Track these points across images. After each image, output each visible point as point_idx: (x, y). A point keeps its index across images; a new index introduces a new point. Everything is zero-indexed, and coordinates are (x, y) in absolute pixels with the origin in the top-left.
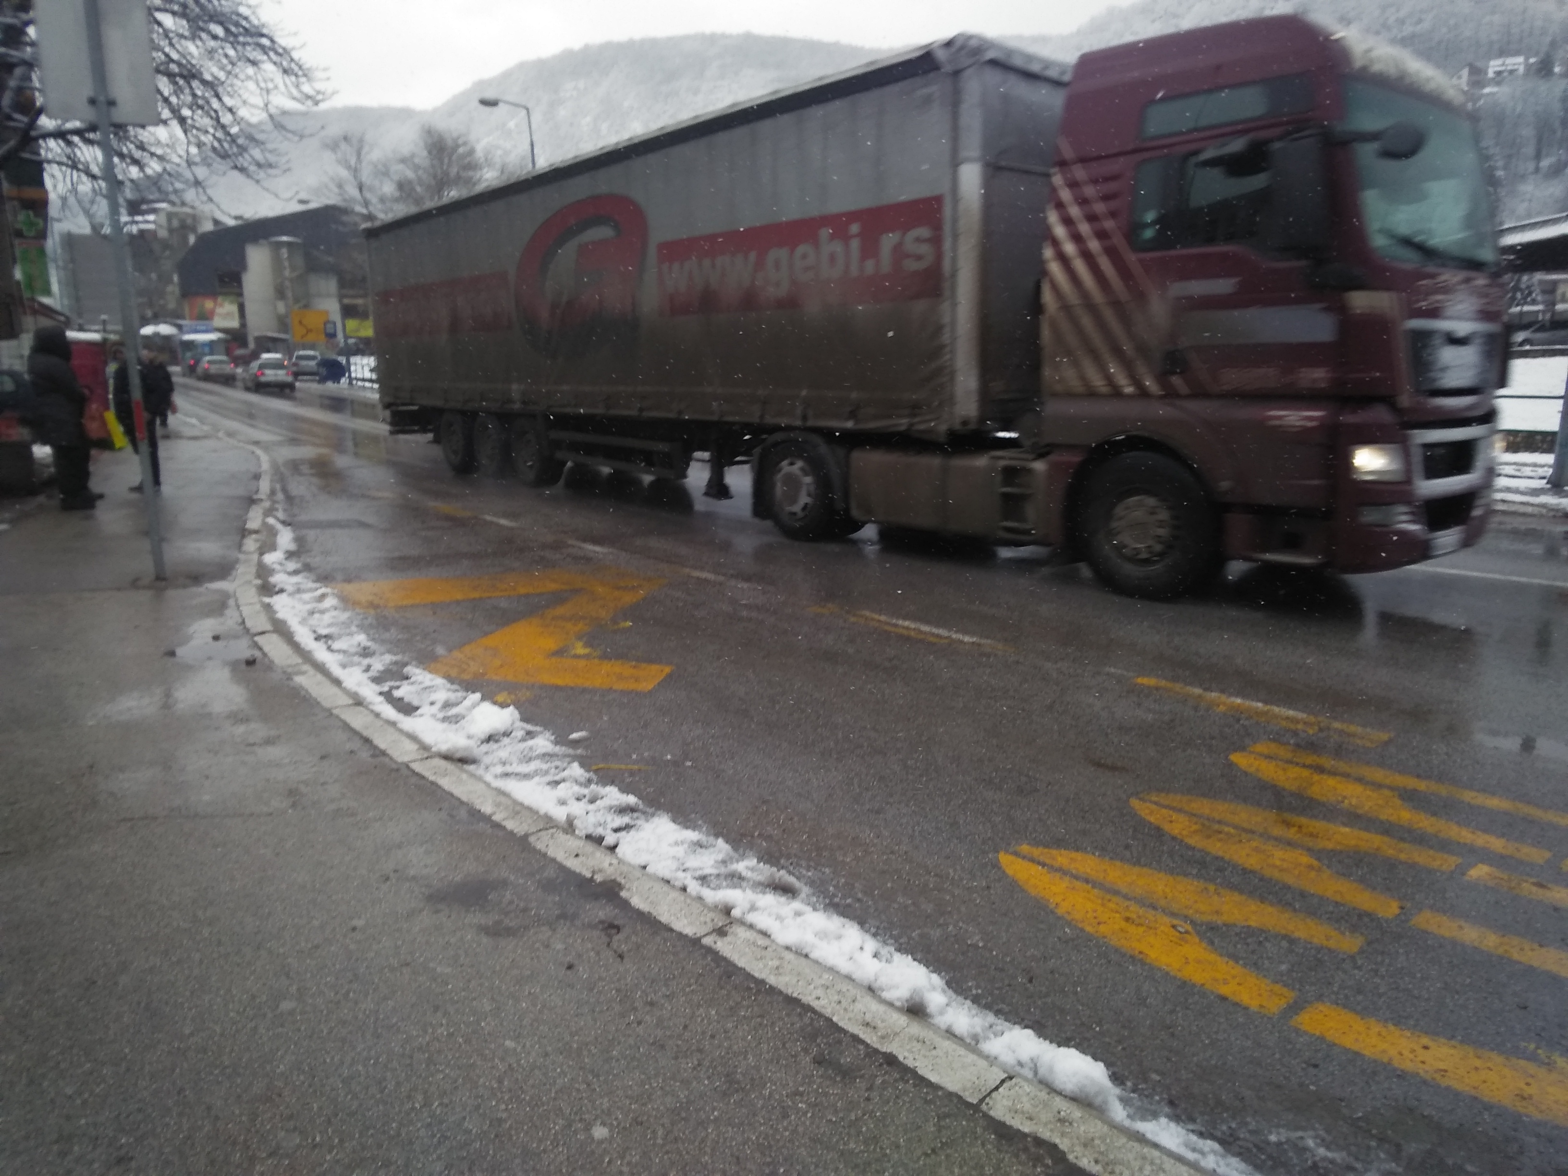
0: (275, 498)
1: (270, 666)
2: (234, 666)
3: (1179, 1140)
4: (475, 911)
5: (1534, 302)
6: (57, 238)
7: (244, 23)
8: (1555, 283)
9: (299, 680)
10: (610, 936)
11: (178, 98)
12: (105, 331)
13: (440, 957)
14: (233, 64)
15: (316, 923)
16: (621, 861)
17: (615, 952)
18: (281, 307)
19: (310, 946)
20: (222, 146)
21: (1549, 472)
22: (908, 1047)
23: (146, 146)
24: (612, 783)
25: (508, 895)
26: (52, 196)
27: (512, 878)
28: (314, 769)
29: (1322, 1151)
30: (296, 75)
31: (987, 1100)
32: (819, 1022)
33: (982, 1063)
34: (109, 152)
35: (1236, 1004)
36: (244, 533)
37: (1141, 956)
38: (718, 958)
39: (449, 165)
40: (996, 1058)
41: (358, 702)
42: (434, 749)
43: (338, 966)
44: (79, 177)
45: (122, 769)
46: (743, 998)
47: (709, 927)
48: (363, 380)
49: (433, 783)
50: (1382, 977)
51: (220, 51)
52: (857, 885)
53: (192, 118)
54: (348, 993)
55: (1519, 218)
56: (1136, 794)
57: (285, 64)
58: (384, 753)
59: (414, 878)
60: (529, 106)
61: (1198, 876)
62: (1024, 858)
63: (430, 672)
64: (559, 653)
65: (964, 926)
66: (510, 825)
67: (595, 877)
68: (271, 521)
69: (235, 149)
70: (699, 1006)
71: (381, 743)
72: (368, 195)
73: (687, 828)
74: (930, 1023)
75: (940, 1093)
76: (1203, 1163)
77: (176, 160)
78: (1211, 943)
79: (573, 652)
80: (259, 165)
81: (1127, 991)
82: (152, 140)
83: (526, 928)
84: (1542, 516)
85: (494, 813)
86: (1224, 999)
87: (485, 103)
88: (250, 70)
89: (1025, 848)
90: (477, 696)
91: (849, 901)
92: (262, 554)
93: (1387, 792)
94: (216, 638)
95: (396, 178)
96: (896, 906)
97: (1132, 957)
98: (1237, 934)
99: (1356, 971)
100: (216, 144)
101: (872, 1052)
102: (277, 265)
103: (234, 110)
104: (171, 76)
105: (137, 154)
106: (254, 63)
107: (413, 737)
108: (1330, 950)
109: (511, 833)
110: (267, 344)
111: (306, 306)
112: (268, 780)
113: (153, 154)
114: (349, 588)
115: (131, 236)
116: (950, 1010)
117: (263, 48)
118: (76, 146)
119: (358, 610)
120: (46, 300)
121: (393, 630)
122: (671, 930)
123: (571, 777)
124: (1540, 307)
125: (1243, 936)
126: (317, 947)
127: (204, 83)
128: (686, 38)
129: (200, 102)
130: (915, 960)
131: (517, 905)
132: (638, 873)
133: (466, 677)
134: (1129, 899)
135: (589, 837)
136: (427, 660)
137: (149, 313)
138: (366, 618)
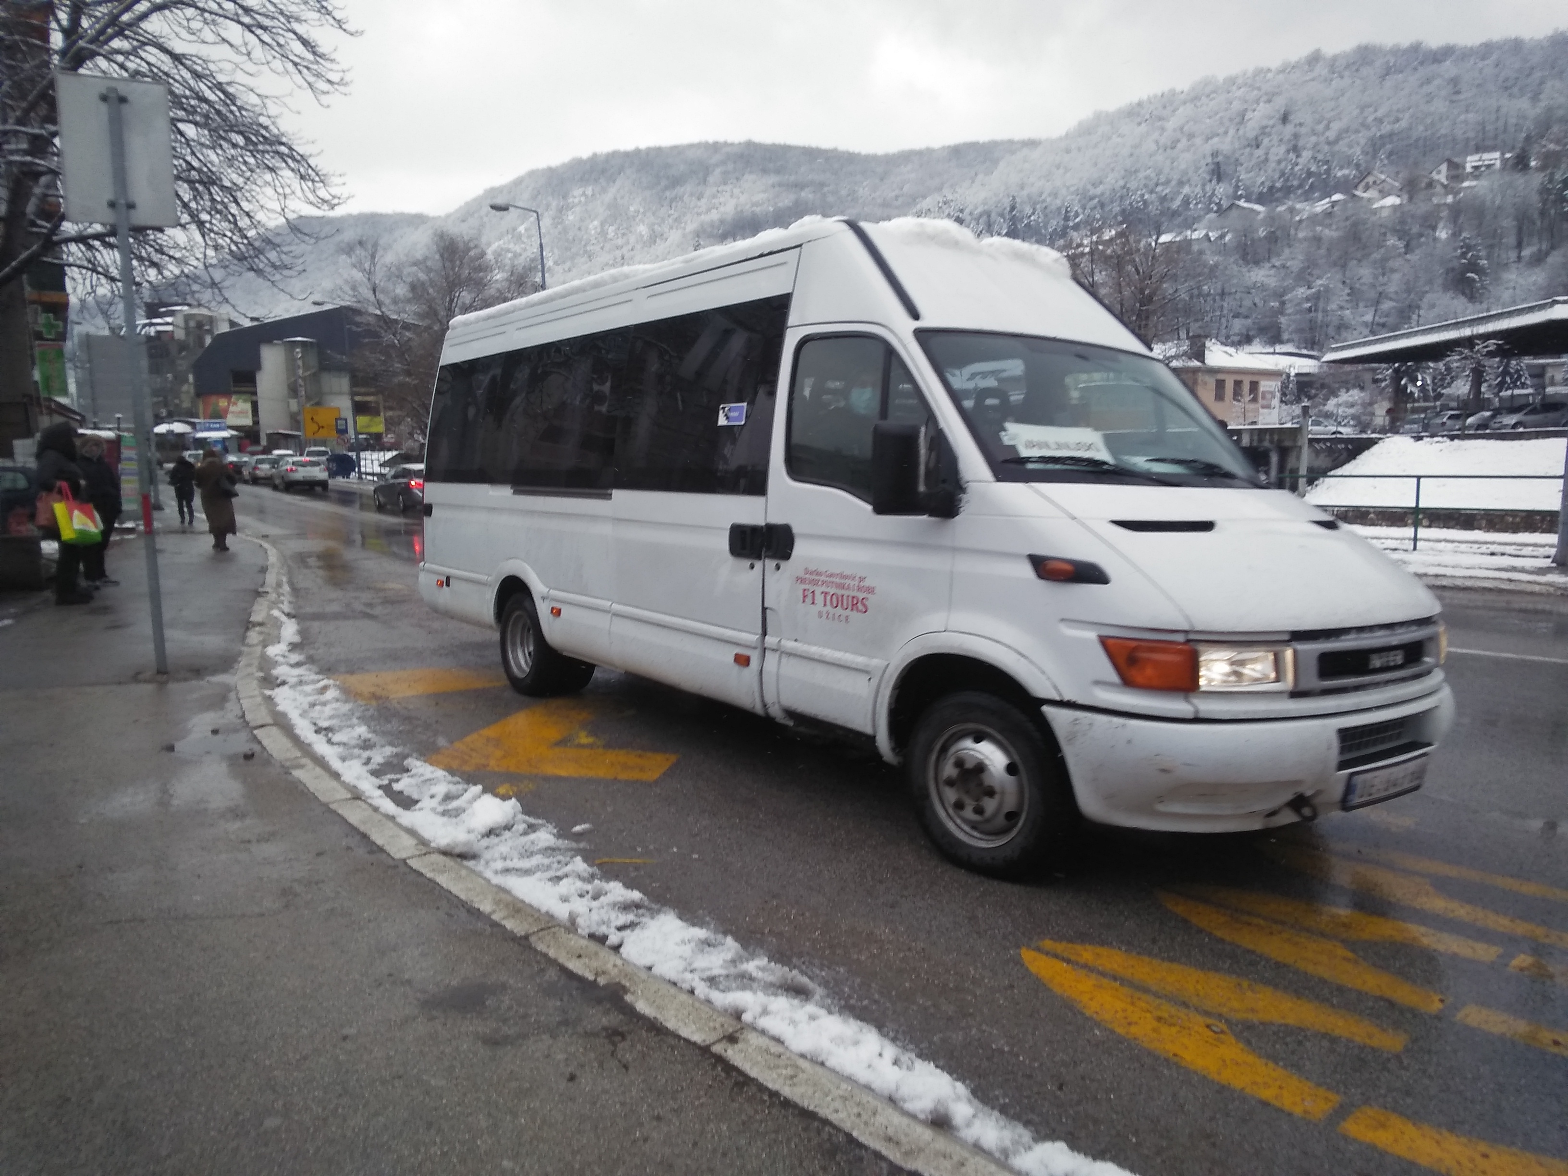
0: (281, 591)
1: (268, 760)
2: (232, 760)
4: (472, 1018)
5: (1524, 386)
6: (76, 340)
7: (263, 132)
8: (1543, 367)
9: (297, 773)
10: (614, 1044)
11: (197, 203)
12: (119, 429)
13: (435, 1068)
14: (252, 171)
15: (304, 1031)
16: (625, 962)
17: (620, 1061)
18: (294, 405)
19: (298, 1057)
20: (238, 248)
21: (1553, 551)
22: (934, 1164)
23: (165, 249)
24: (616, 877)
25: (507, 1001)
26: (73, 300)
27: (511, 981)
28: (309, 867)
30: (313, 181)
32: (838, 1138)
34: (128, 254)
35: (1280, 1110)
36: (248, 625)
37: (1175, 1059)
38: (729, 1068)
39: (461, 267)
41: (357, 796)
42: (433, 845)
43: (326, 1079)
44: (98, 279)
45: (111, 870)
47: (719, 1034)
48: (373, 474)
49: (430, 880)
50: (1430, 1077)
51: (240, 159)
52: (873, 985)
53: (211, 223)
54: (336, 1109)
55: (1504, 306)
57: (302, 170)
58: (381, 850)
59: (409, 982)
60: (539, 211)
61: (1230, 971)
62: (1047, 954)
63: (431, 764)
64: (562, 743)
65: (988, 1029)
66: (509, 924)
67: (599, 979)
68: (276, 613)
69: (252, 252)
70: (709, 1120)
71: (378, 838)
72: (381, 297)
73: (694, 925)
74: (956, 1137)
77: (195, 263)
78: (1248, 1042)
79: (576, 742)
80: (274, 266)
81: (1163, 1098)
82: (172, 243)
83: (524, 1036)
84: (1549, 595)
85: (494, 912)
86: (1265, 1104)
87: (495, 208)
88: (268, 176)
89: (1048, 944)
90: (479, 788)
91: (866, 1002)
92: (265, 646)
93: (1418, 879)
94: (215, 732)
95: (409, 280)
96: (915, 1008)
97: (1167, 1060)
98: (1274, 1033)
99: (1403, 1072)
100: (234, 248)
102: (291, 365)
103: (252, 214)
104: (190, 182)
105: (156, 257)
106: (272, 170)
107: (411, 832)
108: (1373, 1048)
109: (511, 933)
110: (278, 439)
111: (318, 404)
112: (261, 879)
113: (171, 257)
114: (353, 680)
115: (149, 338)
117: (281, 155)
118: (97, 250)
119: (360, 702)
120: (63, 400)
121: (395, 721)
122: (679, 1037)
124: (1530, 391)
125: (1281, 1035)
126: (305, 1058)
127: (223, 188)
128: (691, 146)
129: (219, 207)
130: (937, 1067)
131: (517, 1011)
132: (643, 975)
133: (466, 768)
134: (1159, 997)
135: (592, 936)
136: (428, 753)
137: (164, 412)
138: (368, 710)
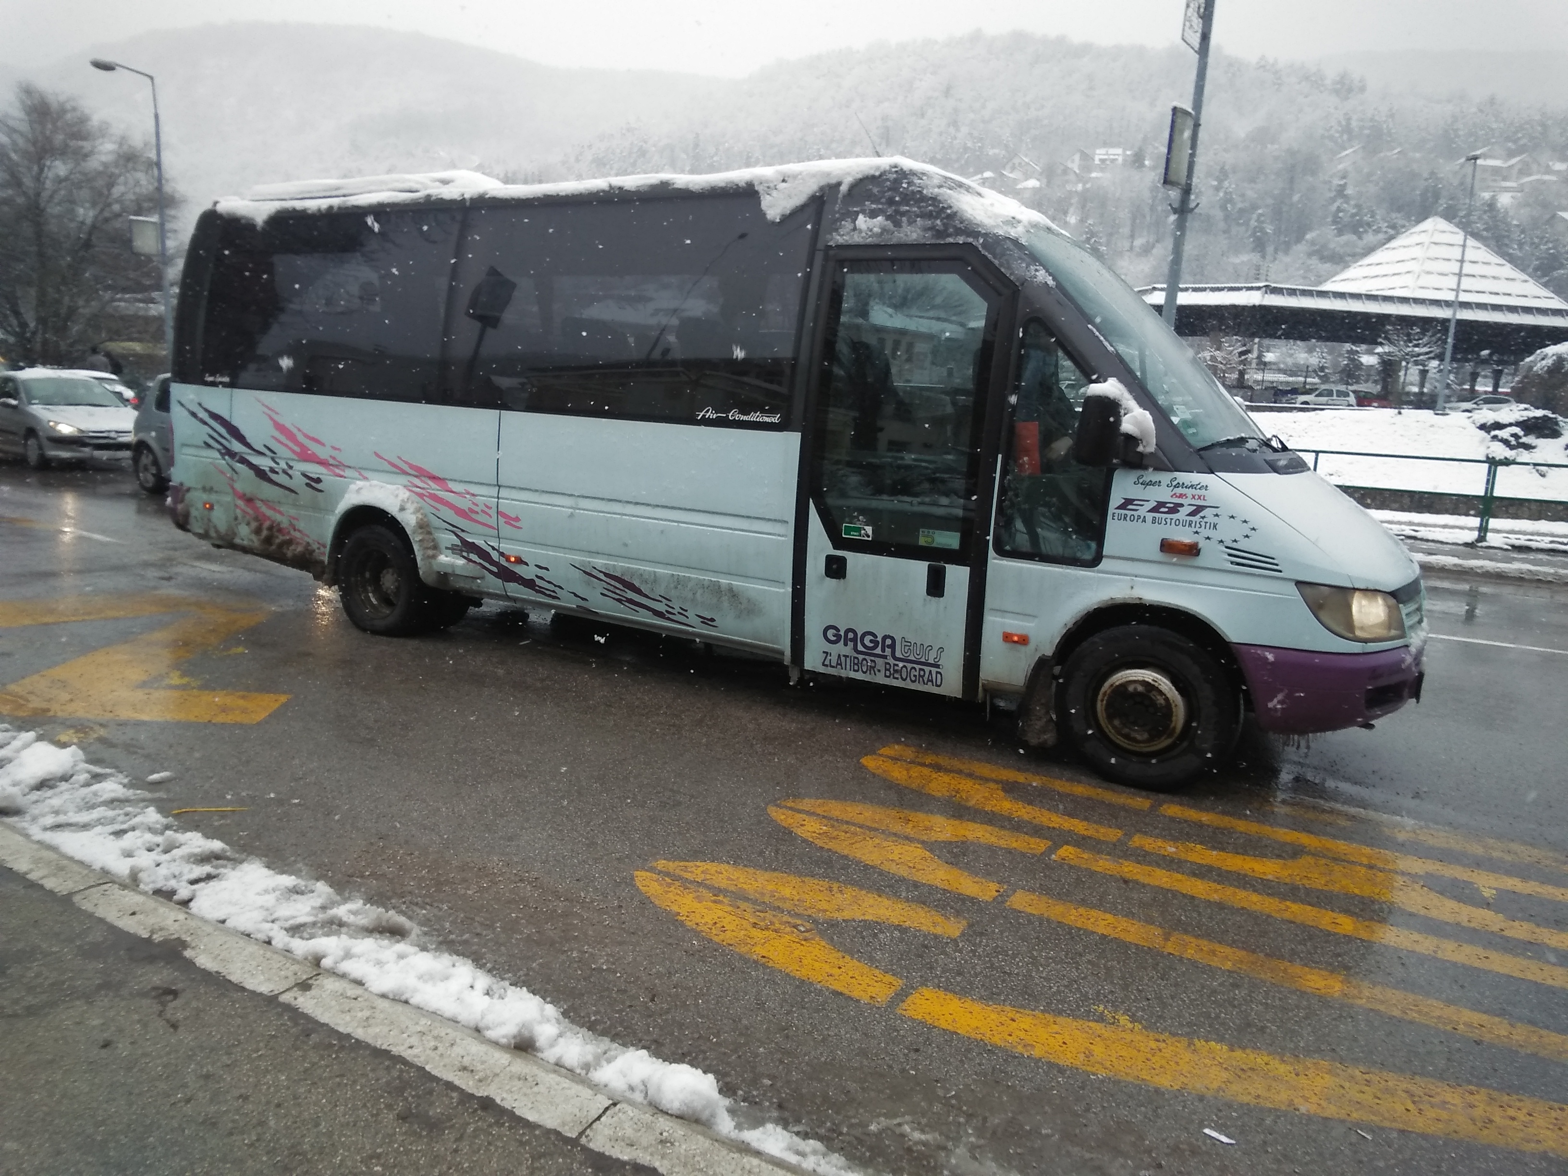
3: (783, 1145)
10: (164, 1004)
16: (193, 917)
17: (168, 1021)
22: (508, 1087)
24: (196, 828)
25: (36, 967)
27: (44, 945)
29: (917, 1136)
31: (588, 1132)
32: (409, 1073)
33: (587, 1093)
35: (850, 998)
37: (764, 960)
38: (297, 1015)
39: (54, 132)
40: (606, 1086)
46: (322, 1058)
47: (291, 982)
50: (979, 959)
52: (477, 918)
56: (774, 802)
60: (155, 75)
61: (824, 877)
62: (659, 873)
64: (149, 684)
65: (590, 950)
66: (49, 884)
67: (155, 937)
70: (266, 1072)
73: (282, 872)
74: (537, 1057)
75: (537, 1132)
76: (805, 1165)
78: (831, 940)
79: (165, 683)
81: (747, 997)
83: (52, 1005)
85: (31, 870)
86: (838, 994)
87: (99, 65)
89: (661, 864)
90: (31, 735)
91: (466, 936)
93: (992, 785)
96: (519, 937)
97: (755, 962)
98: (854, 929)
99: (957, 954)
101: (467, 1097)
108: (935, 935)
109: (51, 892)
116: (561, 1040)
122: (243, 989)
123: (142, 824)
125: (860, 929)
130: (529, 992)
131: (46, 978)
132: (212, 928)
133: (21, 714)
134: (757, 905)
135: (158, 892)
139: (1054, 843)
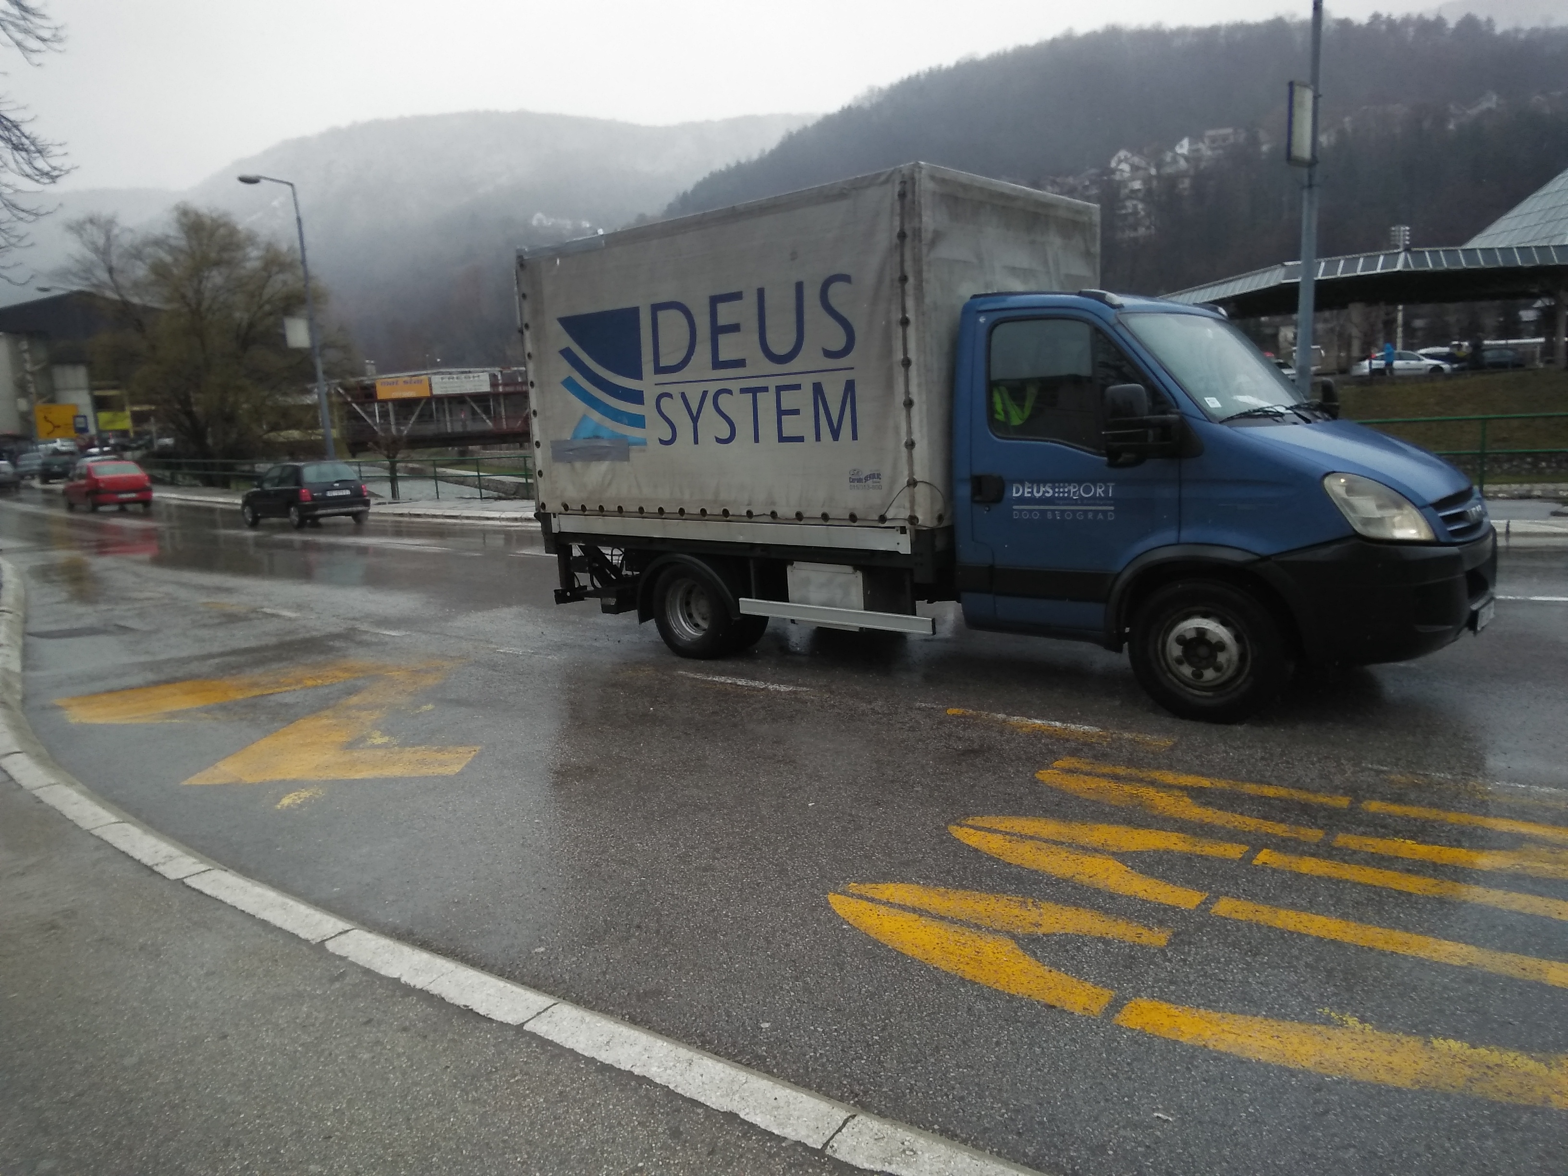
1: (18, 790)
18: (23, 404)
27: (309, 989)
31: (831, 1143)
32: (655, 1092)
33: (824, 1106)
35: (1062, 1011)
38: (544, 1043)
39: (209, 246)
41: (123, 819)
46: (573, 1081)
49: (213, 898)
50: (1191, 966)
56: (954, 821)
58: (154, 872)
60: (295, 182)
61: (1016, 892)
62: (853, 896)
64: (354, 744)
70: (525, 1096)
71: (150, 861)
72: (119, 280)
75: (784, 1144)
78: (1034, 954)
79: (370, 743)
86: (1050, 1006)
87: (246, 180)
89: (853, 887)
93: (1177, 792)
95: (150, 261)
98: (1056, 943)
99: (1167, 964)
101: (713, 1114)
102: (17, 359)
108: (1141, 946)
109: (306, 941)
111: (52, 401)
122: (491, 1020)
125: (1062, 943)
128: (458, 115)
134: (954, 923)
139: (1253, 846)
